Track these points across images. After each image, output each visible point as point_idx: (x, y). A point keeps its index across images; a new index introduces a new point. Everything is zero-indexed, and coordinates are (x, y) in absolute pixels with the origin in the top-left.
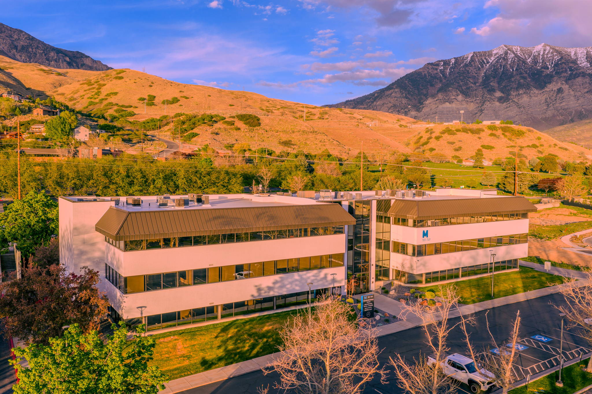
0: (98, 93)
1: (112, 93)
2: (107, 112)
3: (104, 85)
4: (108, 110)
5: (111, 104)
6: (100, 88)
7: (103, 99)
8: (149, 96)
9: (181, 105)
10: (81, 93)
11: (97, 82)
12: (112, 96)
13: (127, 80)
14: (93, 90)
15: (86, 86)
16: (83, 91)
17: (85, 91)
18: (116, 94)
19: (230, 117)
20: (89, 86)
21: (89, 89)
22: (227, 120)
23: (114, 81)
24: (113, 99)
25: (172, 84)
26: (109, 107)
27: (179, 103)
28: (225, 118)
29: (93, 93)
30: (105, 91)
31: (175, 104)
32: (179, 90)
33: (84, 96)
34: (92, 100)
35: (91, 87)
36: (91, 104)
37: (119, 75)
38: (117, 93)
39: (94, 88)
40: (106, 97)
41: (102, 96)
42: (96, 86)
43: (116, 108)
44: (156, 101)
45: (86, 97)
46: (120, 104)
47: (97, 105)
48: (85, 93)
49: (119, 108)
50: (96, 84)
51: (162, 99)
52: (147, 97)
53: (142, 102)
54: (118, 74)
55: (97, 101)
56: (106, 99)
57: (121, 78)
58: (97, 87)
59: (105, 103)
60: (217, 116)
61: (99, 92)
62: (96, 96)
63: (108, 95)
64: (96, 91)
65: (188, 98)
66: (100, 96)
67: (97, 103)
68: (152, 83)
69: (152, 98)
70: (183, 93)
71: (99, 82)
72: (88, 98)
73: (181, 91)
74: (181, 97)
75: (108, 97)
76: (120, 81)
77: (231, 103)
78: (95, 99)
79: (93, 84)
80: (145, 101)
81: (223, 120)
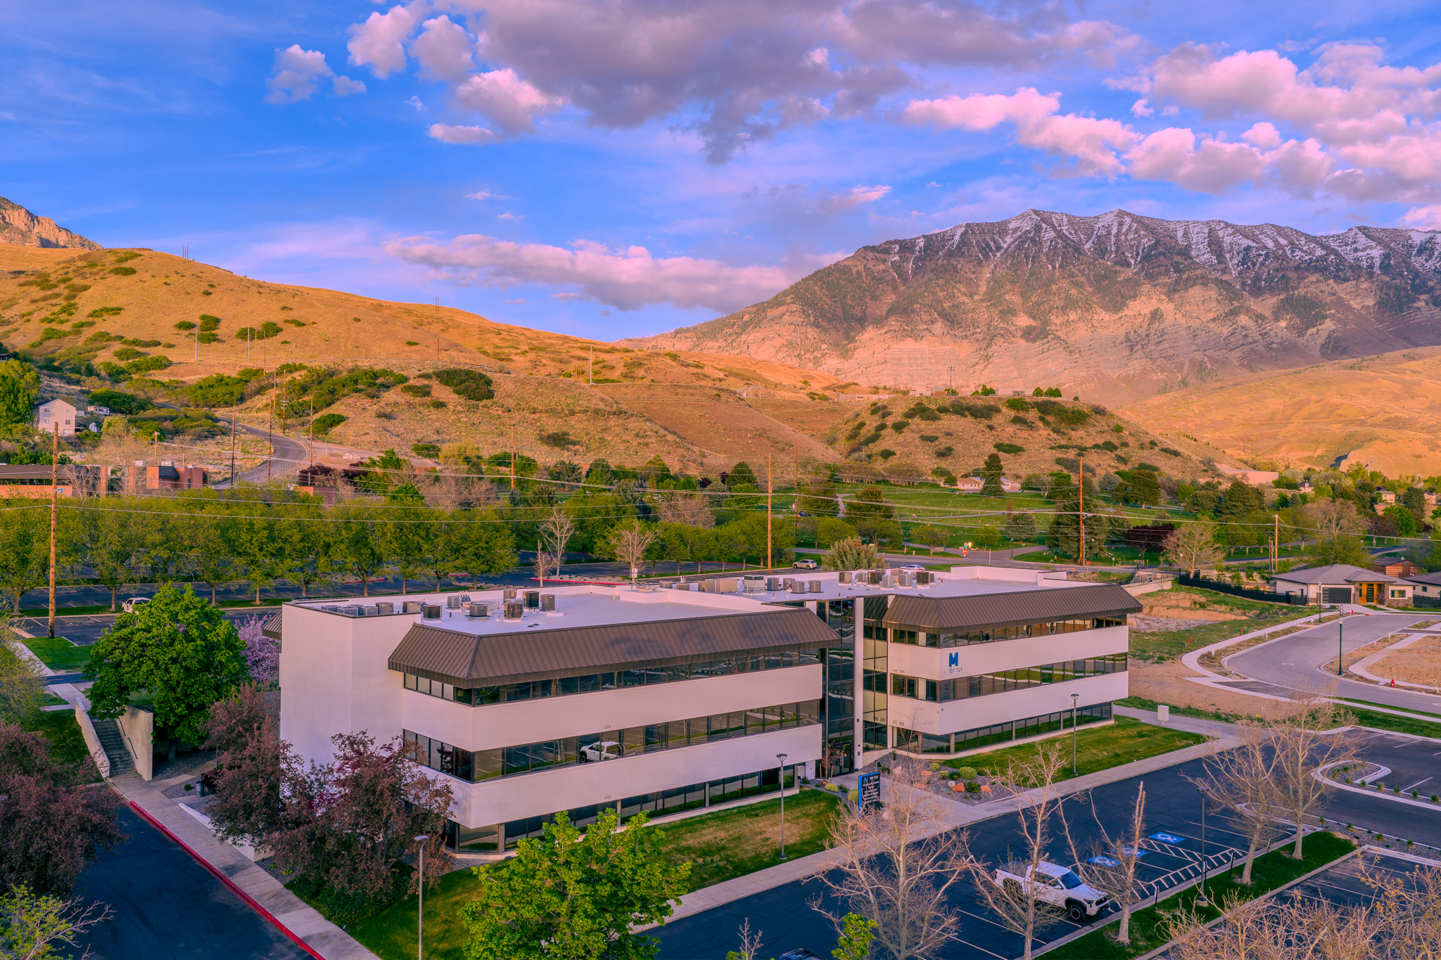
0: (69, 309)
1: (107, 310)
2: (95, 357)
3: (86, 288)
4: (99, 353)
5: (105, 337)
6: (74, 297)
7: (82, 325)
8: (203, 317)
9: (286, 342)
10: (23, 307)
11: (64, 281)
12: (106, 316)
13: (146, 277)
14: (54, 301)
15: (34, 289)
16: (27, 301)
17: (34, 301)
18: (117, 311)
19: (420, 376)
20: (43, 289)
21: (45, 299)
22: (412, 382)
23: (112, 279)
24: (109, 325)
25: (261, 290)
26: (98, 344)
27: (280, 337)
28: (407, 379)
29: (57, 309)
30: (86, 304)
31: (271, 340)
32: (280, 305)
33: (30, 314)
34: (54, 326)
35: (49, 292)
36: (50, 335)
37: (125, 265)
38: (120, 309)
39: (57, 296)
40: (90, 319)
41: (79, 317)
42: (61, 289)
43: (117, 346)
44: (221, 331)
45: (36, 317)
46: (130, 337)
47: (67, 339)
48: (33, 307)
49: (125, 347)
50: (62, 286)
51: (237, 326)
52: (198, 322)
53: (187, 332)
54: (120, 261)
55: (66, 327)
56: (91, 324)
57: (129, 272)
58: (66, 292)
59: (88, 333)
60: (386, 373)
61: (70, 306)
62: (64, 316)
63: (95, 314)
64: (65, 303)
65: (303, 325)
66: (73, 317)
67: (66, 334)
68: (212, 286)
69: (211, 323)
70: (291, 312)
71: (69, 280)
72: (42, 321)
73: (284, 308)
74: (286, 321)
75: (95, 320)
76: (126, 280)
77: (409, 339)
78: (62, 322)
79: (55, 286)
80: (196, 331)
81: (401, 382)
